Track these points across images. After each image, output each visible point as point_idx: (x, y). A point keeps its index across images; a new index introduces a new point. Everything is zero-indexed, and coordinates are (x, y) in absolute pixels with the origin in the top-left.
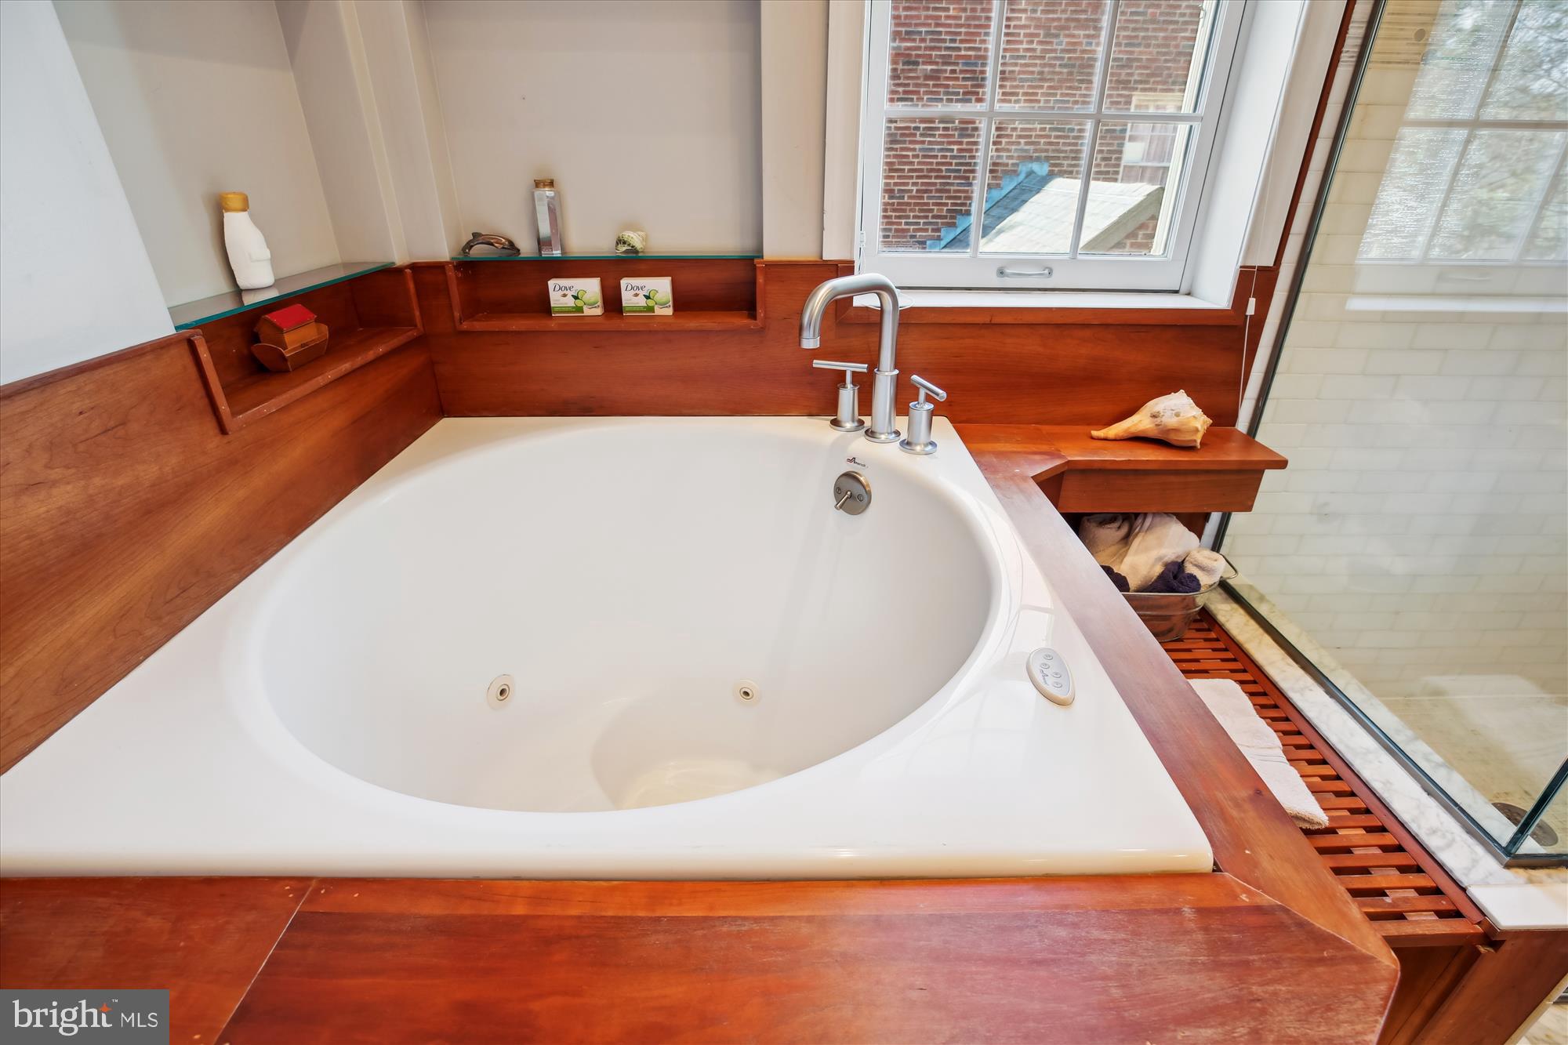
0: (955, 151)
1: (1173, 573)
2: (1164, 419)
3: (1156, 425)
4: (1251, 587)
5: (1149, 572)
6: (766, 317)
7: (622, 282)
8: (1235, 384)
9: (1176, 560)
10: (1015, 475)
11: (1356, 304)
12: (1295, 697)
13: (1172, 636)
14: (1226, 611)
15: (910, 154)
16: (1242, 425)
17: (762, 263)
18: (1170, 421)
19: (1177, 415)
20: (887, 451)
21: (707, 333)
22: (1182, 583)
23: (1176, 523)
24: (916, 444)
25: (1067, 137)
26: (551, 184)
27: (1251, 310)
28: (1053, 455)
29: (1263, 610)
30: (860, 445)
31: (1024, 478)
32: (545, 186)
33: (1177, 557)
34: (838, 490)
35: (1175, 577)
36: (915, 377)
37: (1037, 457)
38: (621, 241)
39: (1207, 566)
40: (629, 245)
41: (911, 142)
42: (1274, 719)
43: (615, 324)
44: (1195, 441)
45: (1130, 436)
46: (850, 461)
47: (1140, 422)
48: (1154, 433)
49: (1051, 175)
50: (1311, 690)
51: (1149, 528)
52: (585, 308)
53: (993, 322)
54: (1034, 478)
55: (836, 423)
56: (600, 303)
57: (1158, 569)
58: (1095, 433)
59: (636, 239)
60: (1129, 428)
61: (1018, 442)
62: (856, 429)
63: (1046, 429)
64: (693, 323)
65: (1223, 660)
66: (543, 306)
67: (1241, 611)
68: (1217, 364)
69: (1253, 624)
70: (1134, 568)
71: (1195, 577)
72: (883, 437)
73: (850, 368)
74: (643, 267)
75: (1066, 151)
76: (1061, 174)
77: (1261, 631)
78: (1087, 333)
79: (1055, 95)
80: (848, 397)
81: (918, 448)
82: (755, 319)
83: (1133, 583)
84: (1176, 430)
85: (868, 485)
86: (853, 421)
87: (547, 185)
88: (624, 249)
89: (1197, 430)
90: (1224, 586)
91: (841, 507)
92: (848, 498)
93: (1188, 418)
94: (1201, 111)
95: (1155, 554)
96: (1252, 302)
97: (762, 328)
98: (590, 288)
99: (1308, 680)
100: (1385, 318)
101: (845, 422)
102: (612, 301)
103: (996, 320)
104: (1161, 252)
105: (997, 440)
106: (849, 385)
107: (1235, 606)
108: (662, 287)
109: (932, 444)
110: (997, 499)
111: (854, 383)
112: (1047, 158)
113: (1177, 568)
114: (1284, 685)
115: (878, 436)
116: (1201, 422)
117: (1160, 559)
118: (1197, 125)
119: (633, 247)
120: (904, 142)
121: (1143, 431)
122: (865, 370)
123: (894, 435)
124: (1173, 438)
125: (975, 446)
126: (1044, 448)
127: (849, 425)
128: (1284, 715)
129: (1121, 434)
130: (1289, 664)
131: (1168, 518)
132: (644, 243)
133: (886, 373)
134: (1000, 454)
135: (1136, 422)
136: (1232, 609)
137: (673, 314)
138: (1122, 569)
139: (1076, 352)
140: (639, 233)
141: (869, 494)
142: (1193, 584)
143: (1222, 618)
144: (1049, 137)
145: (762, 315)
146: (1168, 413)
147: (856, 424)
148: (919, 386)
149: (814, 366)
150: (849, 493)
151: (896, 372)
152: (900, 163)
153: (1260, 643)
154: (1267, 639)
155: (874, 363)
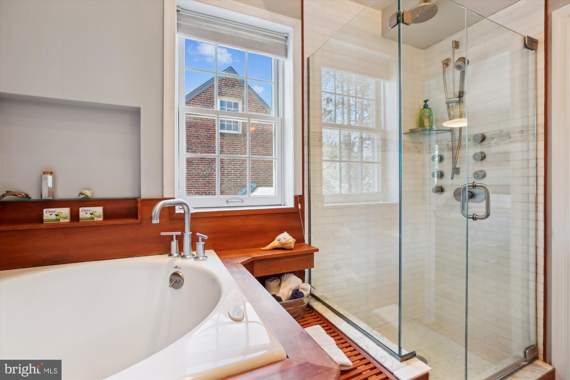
0: (226, 180)
1: (295, 293)
2: (281, 241)
3: (280, 243)
4: (323, 296)
5: (288, 294)
6: (142, 218)
7: (80, 208)
8: (301, 229)
9: (296, 288)
10: (235, 263)
11: (325, 205)
12: (338, 326)
13: (300, 317)
14: (316, 304)
15: (211, 181)
16: (307, 242)
17: (140, 199)
18: (283, 241)
19: (285, 239)
20: (189, 261)
21: (117, 225)
22: (298, 295)
23: (293, 275)
24: (200, 257)
25: (260, 176)
26: (51, 173)
27: (300, 207)
28: (248, 256)
29: (327, 302)
30: (179, 261)
31: (238, 263)
32: (48, 173)
33: (296, 287)
34: (171, 280)
35: (296, 294)
36: (198, 234)
37: (243, 257)
38: (81, 194)
39: (305, 288)
40: (85, 195)
41: (211, 177)
42: (334, 336)
43: (75, 224)
44: (292, 246)
45: (274, 248)
46: (175, 267)
47: (275, 243)
48: (280, 246)
49: (257, 187)
50: (343, 323)
51: (286, 279)
52: (61, 219)
53: (225, 215)
54: (241, 263)
55: (170, 255)
56: (69, 217)
57: (291, 293)
58: (262, 249)
59: (88, 193)
60: (272, 245)
61: (238, 254)
62: (178, 256)
63: (247, 250)
64: (110, 222)
65: (317, 321)
66: (40, 219)
67: (320, 304)
68: (294, 224)
69: (324, 307)
70: (283, 294)
71: (302, 292)
72: (188, 257)
73: (175, 234)
74: (90, 203)
75: (261, 180)
76: (260, 186)
77: (327, 308)
78: (255, 217)
79: (255, 164)
80: (174, 244)
81: (201, 258)
82: (137, 219)
83: (284, 299)
84: (285, 244)
85: (183, 276)
86: (177, 253)
87: (49, 173)
88: (83, 196)
89: (291, 243)
90: (312, 295)
91: (172, 286)
92: (175, 282)
93: (288, 239)
94: (276, 157)
95: (288, 287)
96: (299, 205)
97: (140, 222)
98: (65, 212)
99: (342, 320)
100: (334, 208)
101: (174, 254)
102: (75, 217)
103: (226, 215)
104: (274, 194)
105: (230, 254)
106: (175, 240)
107: (319, 302)
108: (99, 210)
109: (206, 257)
110: (227, 270)
111: (177, 239)
112: (255, 182)
113: (296, 291)
114: (335, 323)
115: (186, 256)
116: (292, 240)
117: (290, 289)
118: (276, 160)
119: (86, 196)
120: (209, 177)
121: (276, 246)
122: (180, 234)
123: (192, 256)
124: (285, 246)
125: (222, 257)
126: (246, 255)
127: (175, 255)
128: (337, 334)
129: (270, 248)
130: (336, 317)
131: (291, 274)
132: (92, 194)
133: (188, 233)
134: (230, 258)
135: (274, 243)
136: (318, 303)
137: (103, 220)
138: (279, 295)
139: (253, 223)
140: (90, 191)
141: (183, 280)
142: (301, 295)
143: (315, 307)
144: (255, 176)
145: (140, 218)
146: (282, 239)
147: (178, 254)
148: (199, 236)
149: (161, 234)
150: (175, 280)
151: (191, 233)
152: (208, 184)
153: (327, 312)
154: (329, 310)
155: (183, 231)
